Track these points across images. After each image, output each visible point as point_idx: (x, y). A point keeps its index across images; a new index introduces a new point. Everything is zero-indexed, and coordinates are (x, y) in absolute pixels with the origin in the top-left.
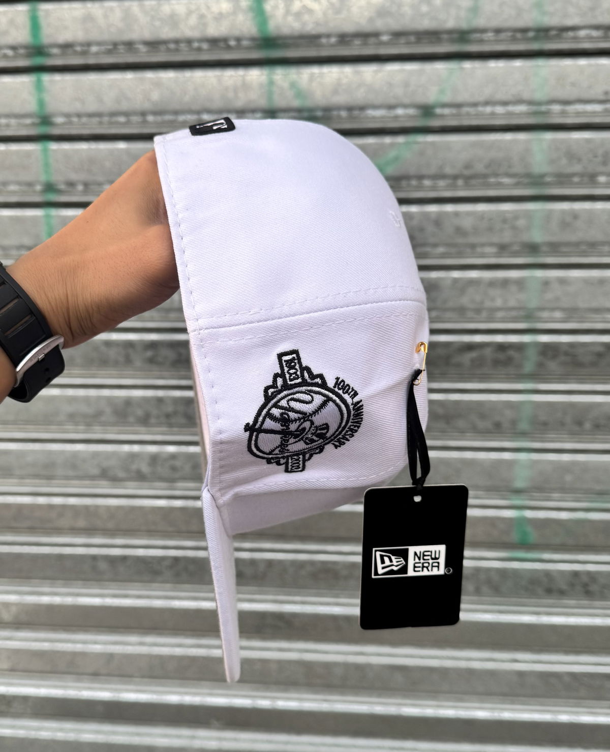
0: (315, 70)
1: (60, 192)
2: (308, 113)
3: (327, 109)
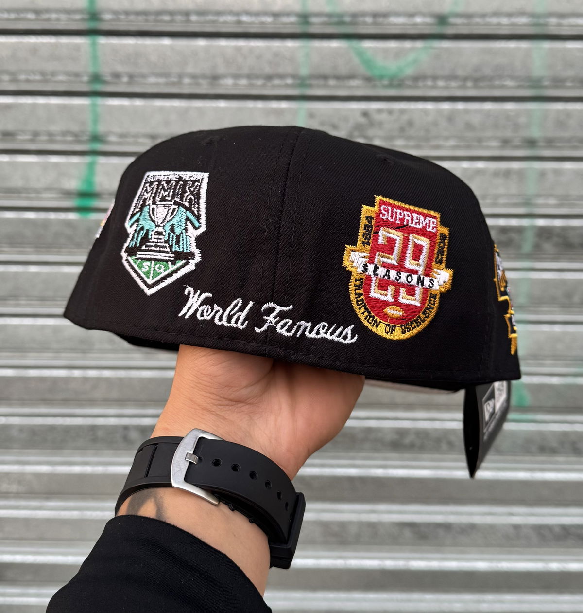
1: (105, 82)
2: (338, 18)
3: (354, 15)
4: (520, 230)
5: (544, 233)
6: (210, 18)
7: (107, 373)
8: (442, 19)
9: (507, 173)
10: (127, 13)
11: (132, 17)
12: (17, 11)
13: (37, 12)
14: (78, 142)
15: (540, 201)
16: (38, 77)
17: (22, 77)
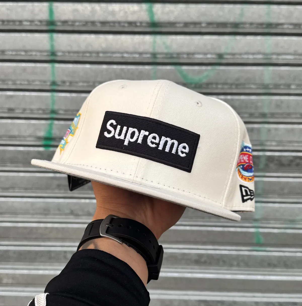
0: (174, 37)
1: (58, 85)
2: (170, 55)
3: (178, 54)
4: (258, 157)
5: (270, 159)
6: (109, 55)
7: (56, 225)
8: (220, 56)
10: (69, 52)
11: (72, 54)
12: (17, 51)
13: (26, 51)
14: (44, 113)
16: (26, 83)
17: (18, 82)
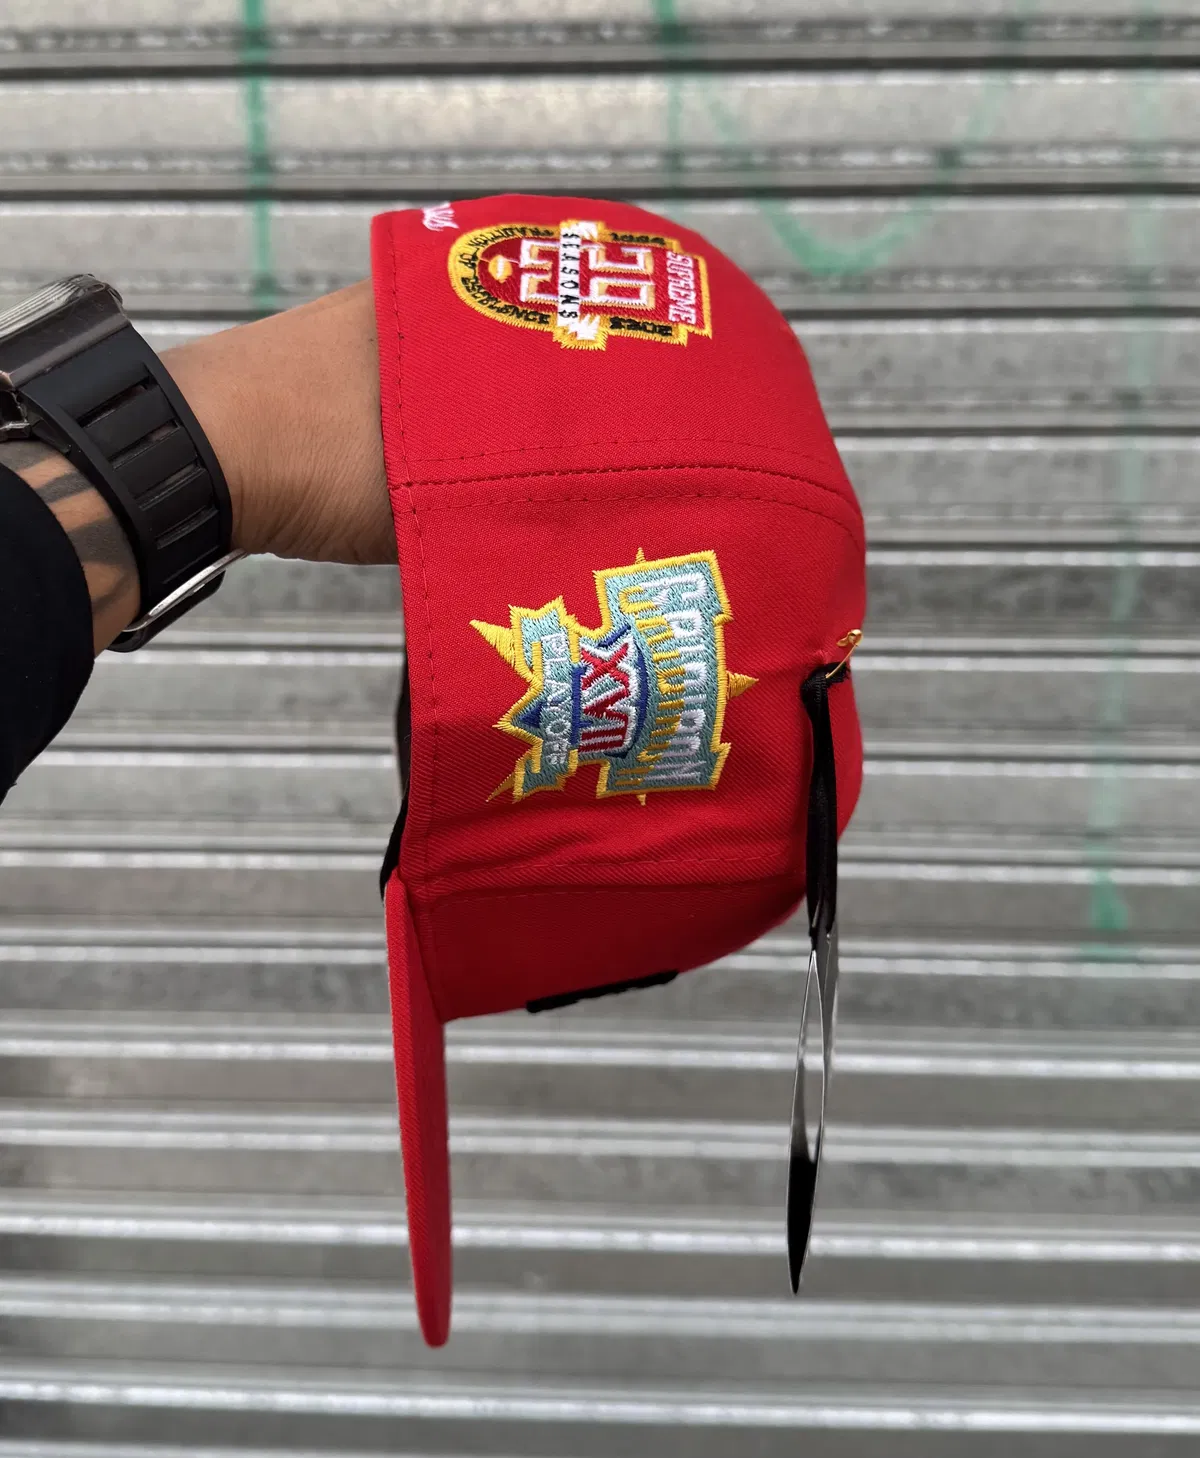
0: (754, 83)
1: (283, 292)
2: (737, 157)
3: (776, 152)
4: (1107, 574)
5: (1158, 581)
6: (489, 162)
7: (282, 862)
8: (948, 156)
9: (1081, 461)
10: (327, 156)
11: (337, 165)
12: (114, 154)
13: (151, 155)
15: (1148, 516)
16: (153, 285)
17: (124, 283)
